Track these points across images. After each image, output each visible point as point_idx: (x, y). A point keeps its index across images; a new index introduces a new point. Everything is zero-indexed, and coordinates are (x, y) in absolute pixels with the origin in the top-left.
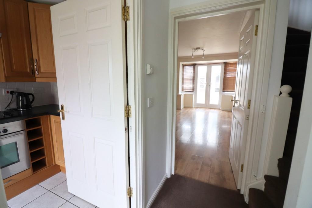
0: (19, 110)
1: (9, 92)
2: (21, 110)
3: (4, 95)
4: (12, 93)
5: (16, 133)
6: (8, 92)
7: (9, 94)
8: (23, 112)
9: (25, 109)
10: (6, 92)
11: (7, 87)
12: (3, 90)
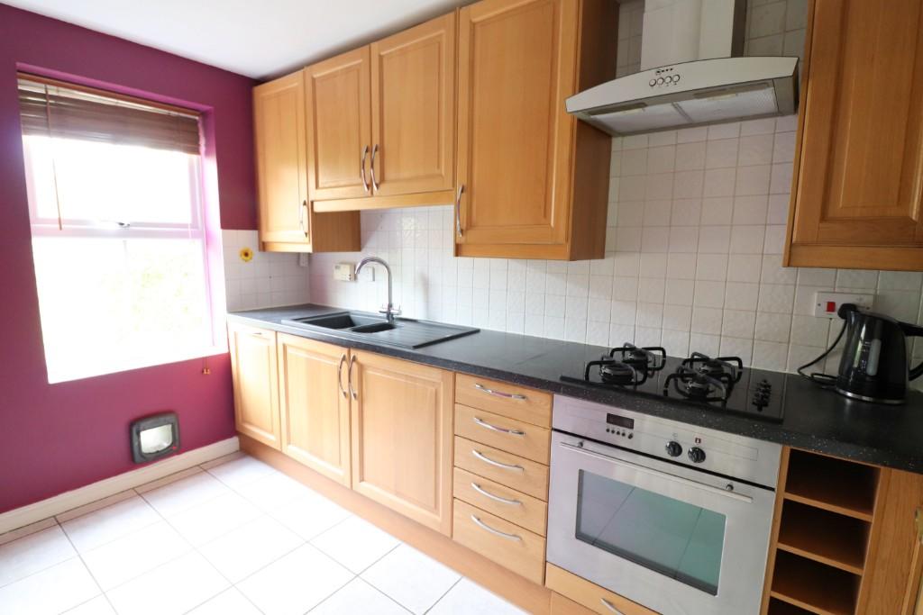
0: (842, 391)
1: (838, 307)
2: (849, 394)
3: (814, 314)
4: (846, 311)
5: (735, 484)
6: (831, 307)
7: (835, 315)
8: (852, 406)
9: (864, 398)
10: (825, 306)
11: (837, 285)
12: (816, 295)
